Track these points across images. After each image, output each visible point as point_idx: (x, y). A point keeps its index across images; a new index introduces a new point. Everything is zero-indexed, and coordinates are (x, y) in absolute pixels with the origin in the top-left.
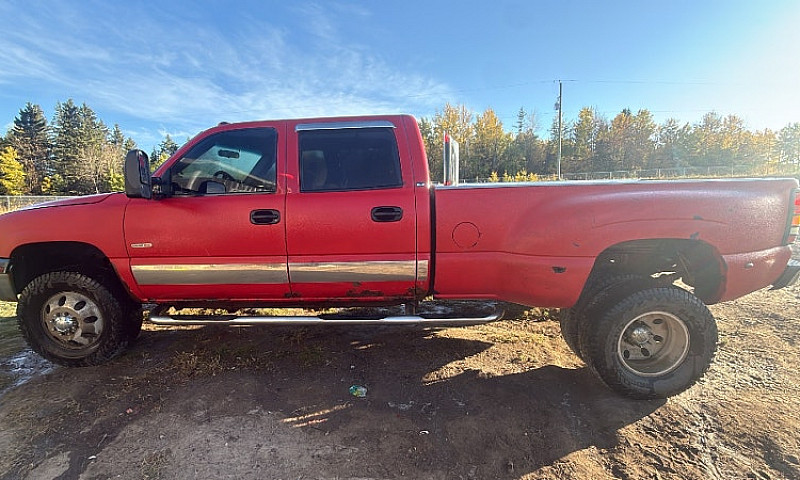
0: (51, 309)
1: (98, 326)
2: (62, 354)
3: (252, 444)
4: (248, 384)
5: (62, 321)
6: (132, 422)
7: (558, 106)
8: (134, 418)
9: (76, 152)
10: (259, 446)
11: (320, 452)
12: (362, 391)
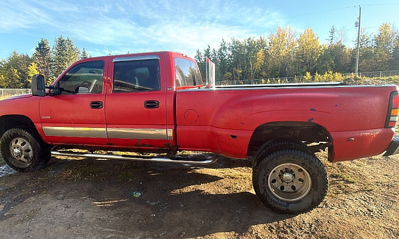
0: (13, 145)
1: (31, 154)
2: (15, 165)
3: (74, 210)
4: (88, 186)
5: (16, 151)
6: (32, 196)
7: (358, 25)
8: (35, 194)
9: (64, 64)
10: (77, 211)
11: (101, 217)
12: (138, 195)
